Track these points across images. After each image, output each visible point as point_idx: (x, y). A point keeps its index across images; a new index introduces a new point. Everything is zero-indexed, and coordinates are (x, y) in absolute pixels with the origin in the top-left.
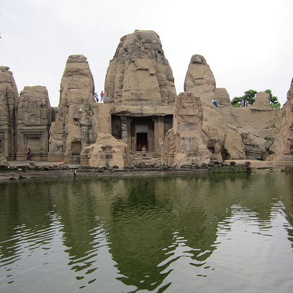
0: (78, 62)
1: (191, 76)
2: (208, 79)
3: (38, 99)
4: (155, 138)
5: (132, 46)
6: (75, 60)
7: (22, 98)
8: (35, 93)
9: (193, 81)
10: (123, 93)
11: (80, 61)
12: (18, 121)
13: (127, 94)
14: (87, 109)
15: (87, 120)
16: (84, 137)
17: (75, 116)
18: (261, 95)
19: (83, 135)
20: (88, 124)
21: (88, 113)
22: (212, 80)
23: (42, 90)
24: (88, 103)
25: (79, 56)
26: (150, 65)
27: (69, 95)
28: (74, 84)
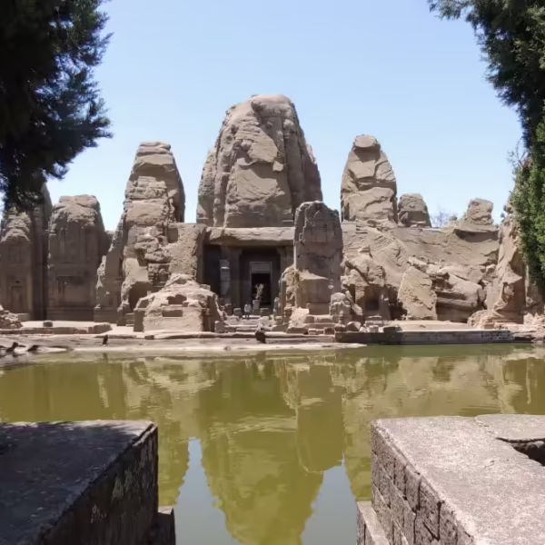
0: (154, 153)
1: (352, 173)
2: (382, 178)
5: (245, 123)
6: (149, 150)
7: (56, 215)
8: (78, 207)
9: (356, 183)
11: (159, 152)
13: (234, 207)
14: (158, 233)
15: (159, 253)
16: (150, 281)
17: (138, 246)
18: (478, 204)
19: (150, 277)
20: (159, 259)
21: (160, 240)
22: (390, 179)
23: (90, 202)
24: (160, 223)
25: (158, 144)
26: (275, 155)
27: (129, 210)
28: (141, 191)
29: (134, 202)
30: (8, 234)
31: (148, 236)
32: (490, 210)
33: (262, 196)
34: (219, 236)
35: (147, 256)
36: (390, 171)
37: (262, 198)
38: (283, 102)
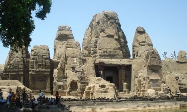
0: (65, 30)
1: (137, 40)
2: (148, 42)
3: (44, 54)
4: (119, 80)
5: (102, 21)
6: (63, 29)
7: (33, 53)
8: (42, 50)
9: (139, 43)
10: (98, 51)
11: (67, 29)
12: (30, 68)
13: (101, 51)
14: (79, 61)
15: (80, 68)
16: (79, 79)
17: (72, 65)
18: (182, 52)
19: (78, 78)
20: (81, 71)
21: (80, 63)
22: (150, 42)
23: (46, 48)
24: (79, 57)
25: (66, 27)
26: (115, 33)
27: (67, 52)
28: (70, 45)
29: (68, 48)
30: (13, 60)
31: (75, 61)
32: (186, 55)
33: (111, 47)
34: (99, 62)
35: (76, 69)
36: (150, 40)
37: (111, 48)
38: (115, 14)
